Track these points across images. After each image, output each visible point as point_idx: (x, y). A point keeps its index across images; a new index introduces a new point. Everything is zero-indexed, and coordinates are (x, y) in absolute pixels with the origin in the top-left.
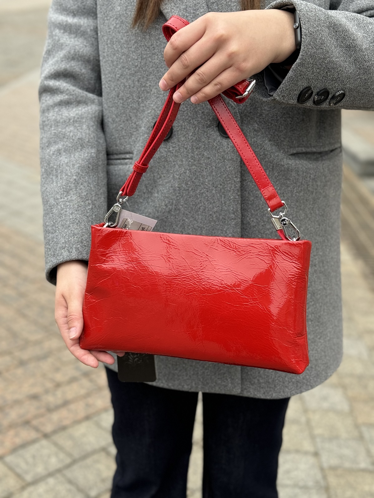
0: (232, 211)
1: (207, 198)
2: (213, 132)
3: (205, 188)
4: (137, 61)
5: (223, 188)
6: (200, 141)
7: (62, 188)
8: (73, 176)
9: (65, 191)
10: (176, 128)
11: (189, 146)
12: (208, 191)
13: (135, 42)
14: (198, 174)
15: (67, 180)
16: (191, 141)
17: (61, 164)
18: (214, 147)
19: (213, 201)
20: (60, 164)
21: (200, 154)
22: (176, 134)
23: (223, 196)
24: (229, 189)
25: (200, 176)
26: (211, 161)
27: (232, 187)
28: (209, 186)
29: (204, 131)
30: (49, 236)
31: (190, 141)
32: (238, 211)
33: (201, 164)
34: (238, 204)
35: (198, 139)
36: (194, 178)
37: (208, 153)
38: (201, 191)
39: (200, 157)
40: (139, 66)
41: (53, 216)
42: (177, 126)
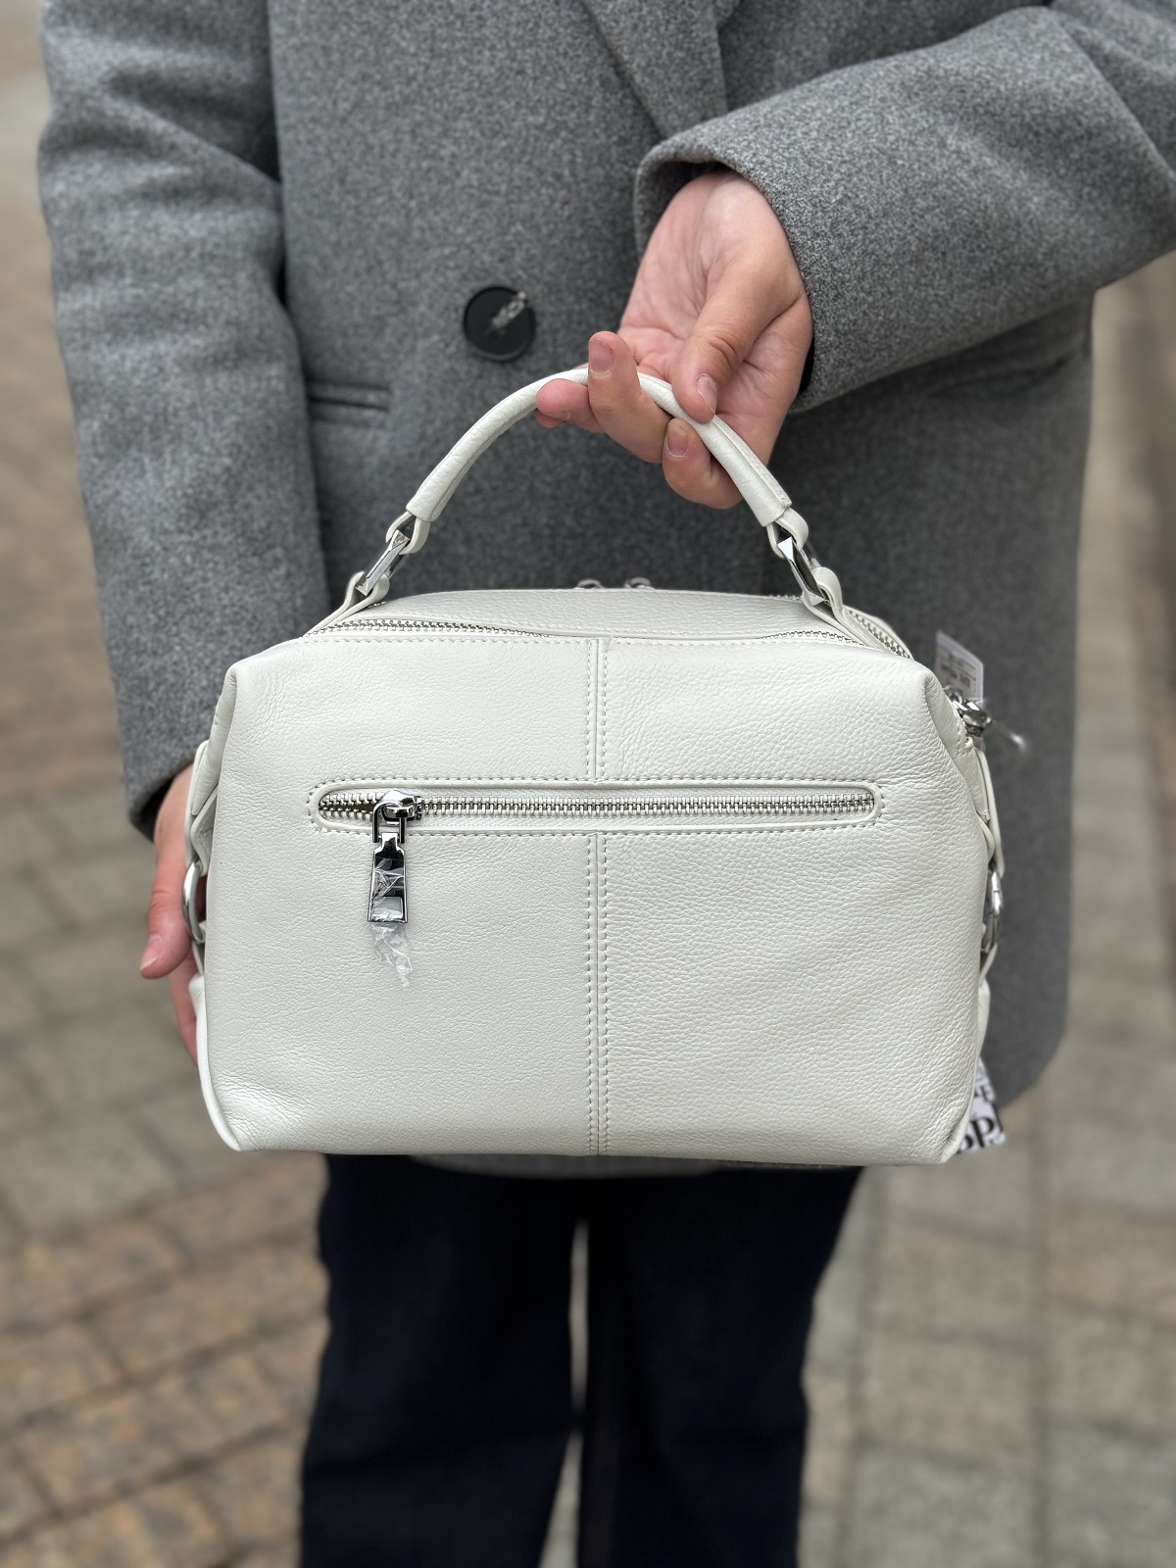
4: (414, 61)
7: (179, 493)
8: (219, 454)
9: (194, 509)
15: (199, 470)
17: (170, 409)
20: (165, 409)
30: (141, 665)
41: (152, 593)
42: (553, 314)
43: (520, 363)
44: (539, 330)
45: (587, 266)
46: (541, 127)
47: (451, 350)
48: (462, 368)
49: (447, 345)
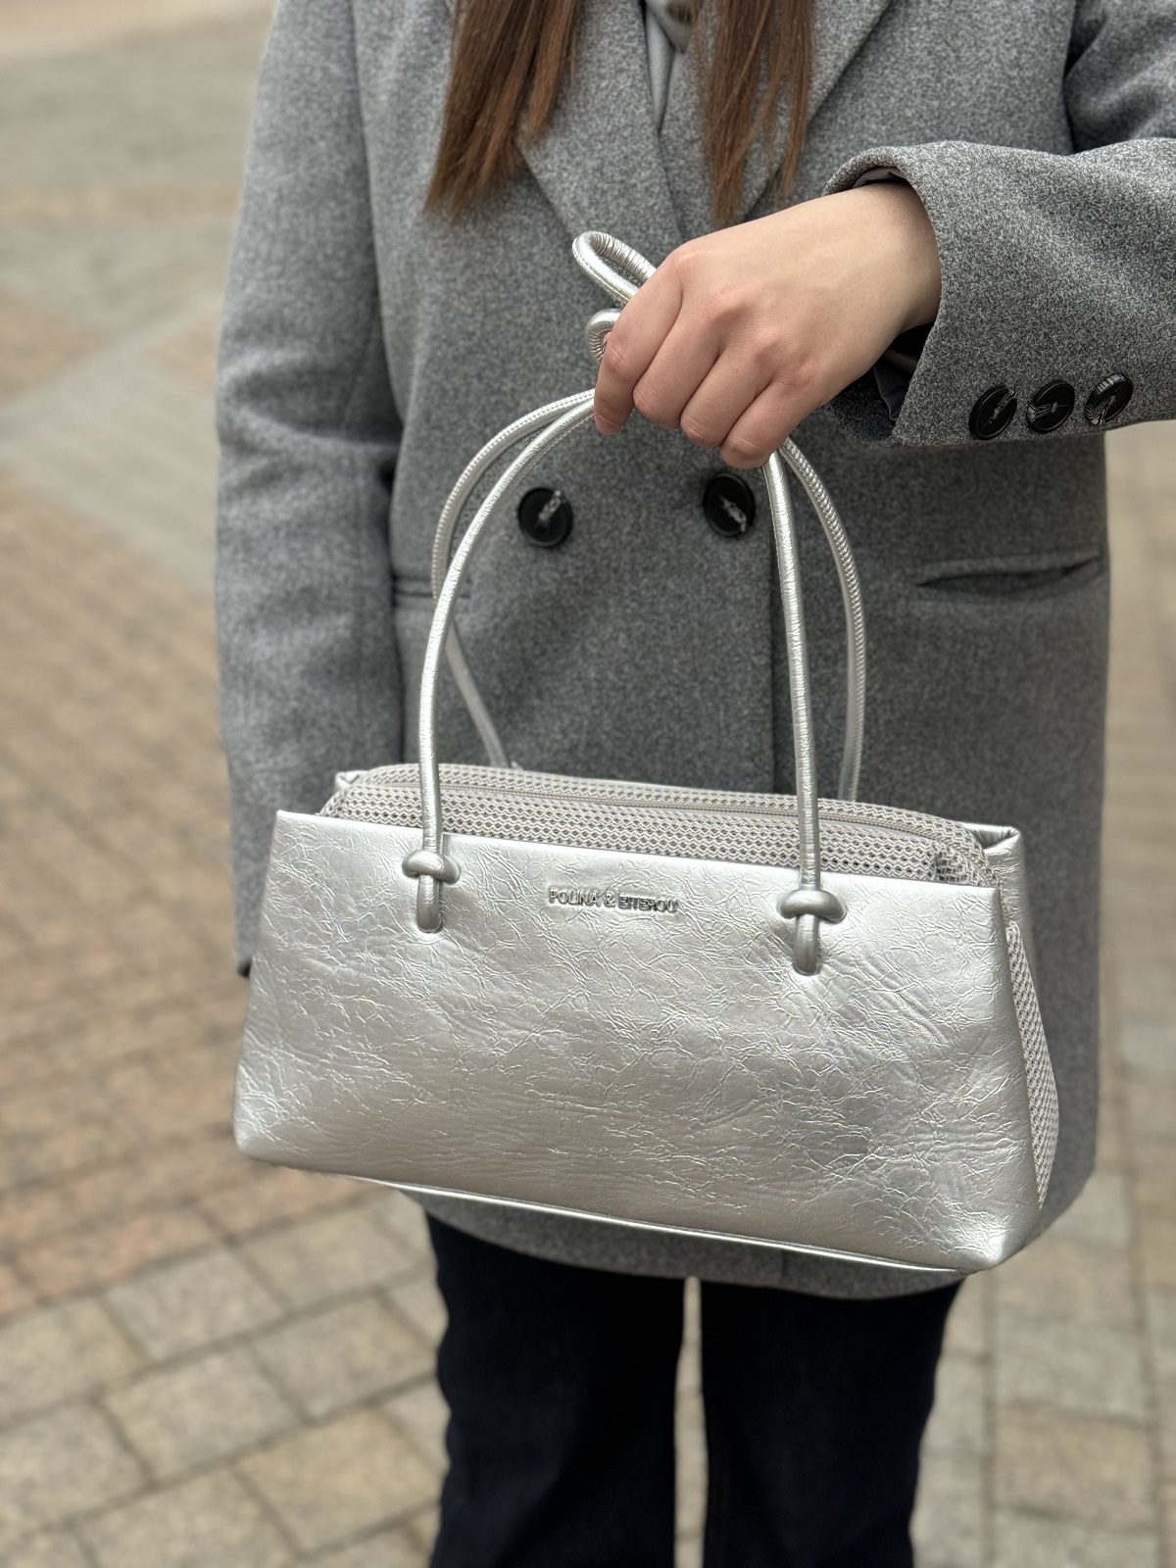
0: (748, 753)
1: (677, 712)
2: (690, 522)
3: (670, 683)
5: (722, 684)
6: (653, 548)
10: (584, 512)
11: (622, 563)
12: (679, 694)
13: (467, 266)
14: (652, 643)
16: (629, 549)
18: (696, 566)
19: (694, 723)
21: (656, 586)
22: (585, 530)
23: (722, 707)
24: (738, 688)
25: (658, 650)
26: (687, 605)
27: (745, 681)
28: (684, 677)
29: (664, 519)
31: (625, 548)
32: (764, 752)
33: (658, 614)
34: (763, 730)
35: (647, 544)
36: (640, 653)
37: (679, 581)
38: (659, 691)
39: (655, 592)
40: (478, 333)
42: (585, 508)
43: (564, 549)
44: (576, 521)
45: (607, 468)
46: (566, 361)
47: (514, 541)
48: (522, 555)
49: (511, 537)
